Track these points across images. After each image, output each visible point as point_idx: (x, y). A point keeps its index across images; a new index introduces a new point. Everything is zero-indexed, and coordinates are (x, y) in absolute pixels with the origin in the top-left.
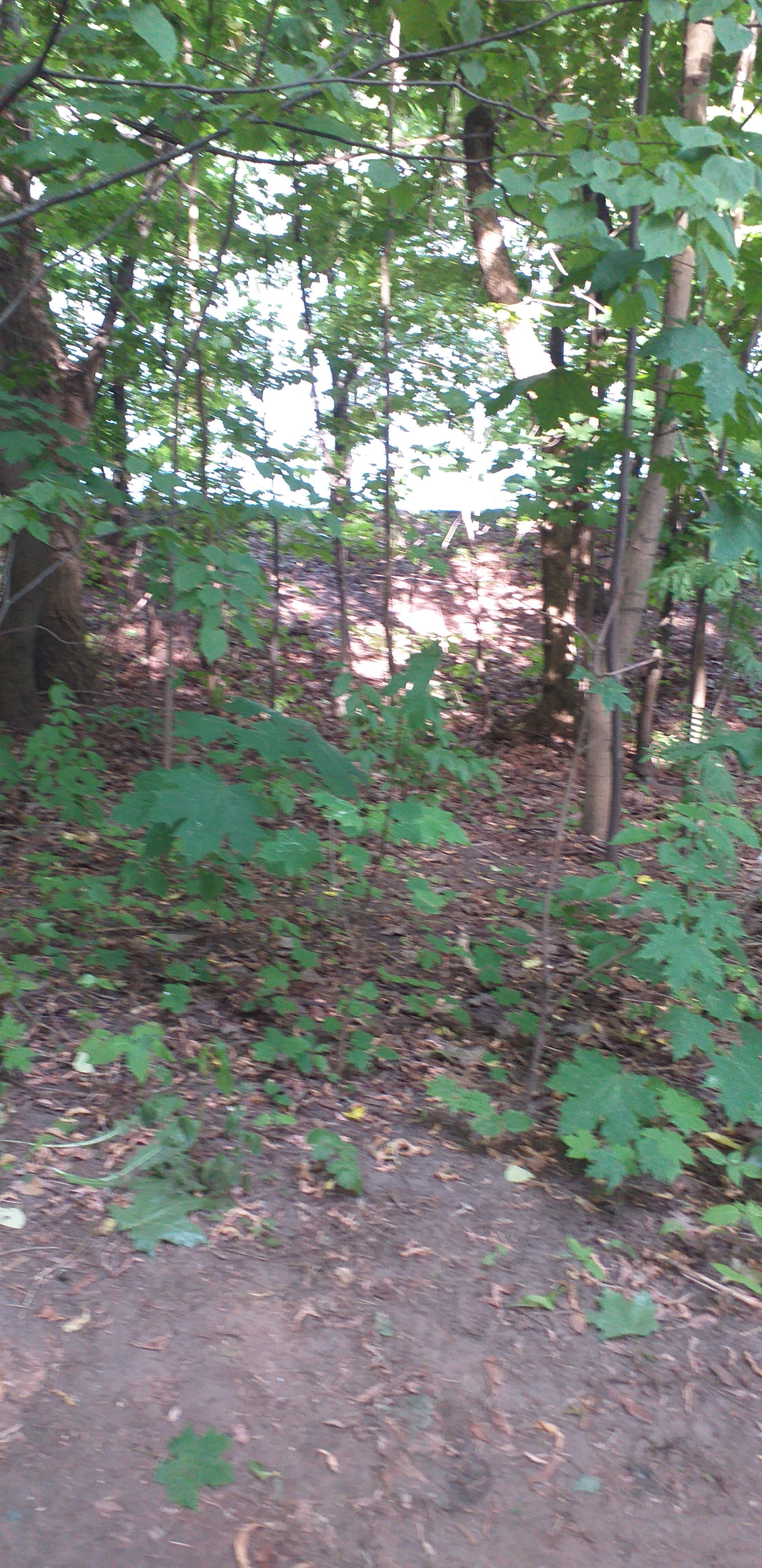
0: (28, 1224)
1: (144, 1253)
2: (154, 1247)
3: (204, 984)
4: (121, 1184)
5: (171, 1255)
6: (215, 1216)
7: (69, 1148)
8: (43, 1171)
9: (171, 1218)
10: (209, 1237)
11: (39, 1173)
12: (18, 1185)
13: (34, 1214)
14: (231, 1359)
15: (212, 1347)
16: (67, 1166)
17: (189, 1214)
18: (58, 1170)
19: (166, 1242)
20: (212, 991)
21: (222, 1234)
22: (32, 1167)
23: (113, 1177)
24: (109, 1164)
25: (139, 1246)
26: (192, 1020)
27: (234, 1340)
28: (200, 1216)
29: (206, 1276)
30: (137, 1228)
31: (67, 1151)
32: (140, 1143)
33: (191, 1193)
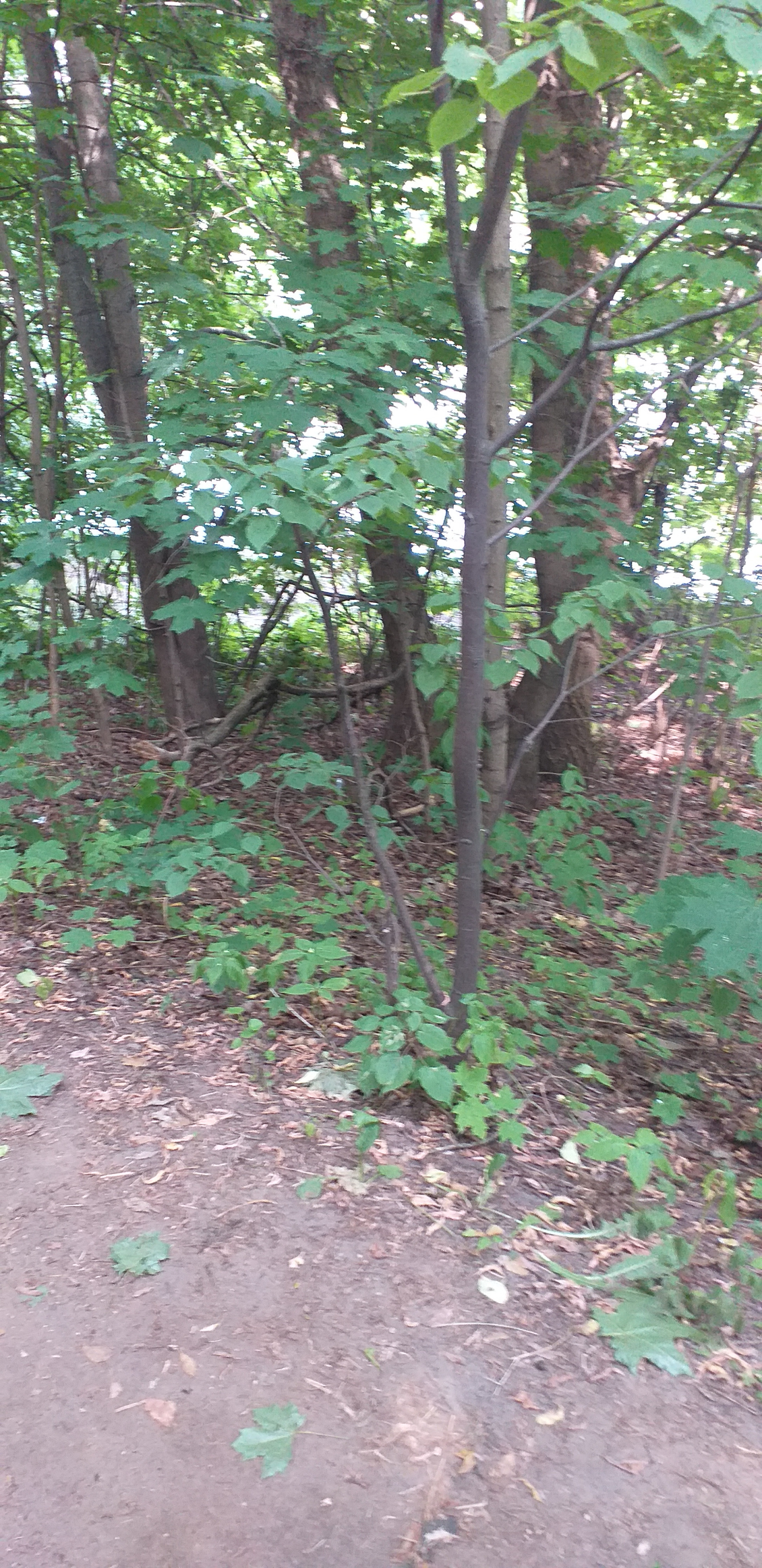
0: (510, 1300)
1: (625, 1366)
2: (636, 1365)
3: (694, 1100)
4: (606, 1287)
5: (651, 1377)
6: (702, 1350)
7: (555, 1236)
8: (529, 1251)
9: (655, 1339)
10: (696, 1371)
11: (524, 1253)
12: (503, 1259)
13: (517, 1294)
14: (710, 1510)
15: (691, 1491)
16: (553, 1253)
17: (676, 1340)
18: (544, 1255)
19: (648, 1361)
20: (703, 1110)
21: (708, 1371)
22: (519, 1246)
23: (596, 1277)
24: (594, 1263)
25: (618, 1357)
26: (683, 1136)
27: (713, 1490)
28: (686, 1345)
29: (690, 1411)
30: (618, 1338)
31: (552, 1238)
32: (625, 1251)
33: (679, 1318)
